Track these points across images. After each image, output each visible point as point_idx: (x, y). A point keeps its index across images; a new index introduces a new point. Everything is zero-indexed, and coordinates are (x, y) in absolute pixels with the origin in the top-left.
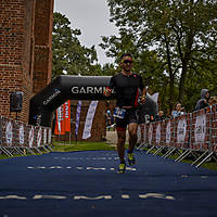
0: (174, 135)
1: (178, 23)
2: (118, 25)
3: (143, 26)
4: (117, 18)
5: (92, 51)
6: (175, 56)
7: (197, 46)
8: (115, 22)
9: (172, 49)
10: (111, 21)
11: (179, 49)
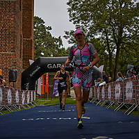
0: (113, 93)
1: (113, 21)
2: (74, 23)
3: (91, 23)
4: (74, 19)
5: (59, 40)
6: (112, 41)
7: (126, 35)
8: (73, 21)
9: (109, 37)
10: (70, 21)
11: (114, 37)
